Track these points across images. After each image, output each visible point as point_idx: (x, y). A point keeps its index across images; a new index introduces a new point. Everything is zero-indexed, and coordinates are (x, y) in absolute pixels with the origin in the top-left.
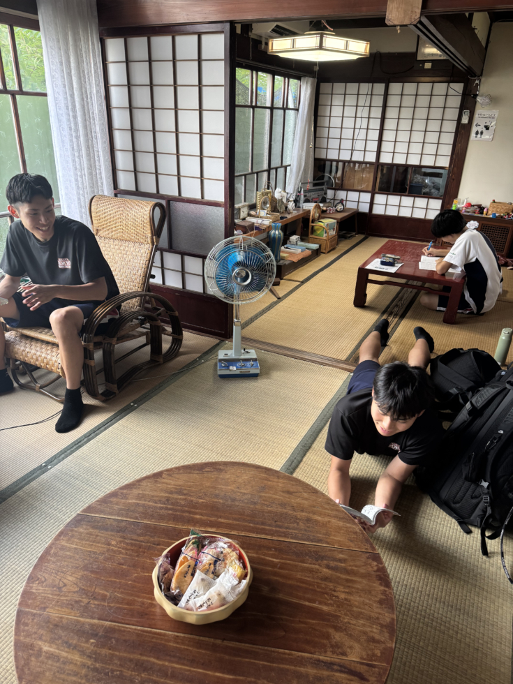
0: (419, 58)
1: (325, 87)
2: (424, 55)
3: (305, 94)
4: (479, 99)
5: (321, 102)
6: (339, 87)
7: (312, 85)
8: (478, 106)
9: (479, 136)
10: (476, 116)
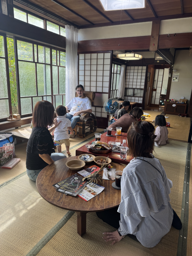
0: (156, 59)
1: (129, 68)
2: (157, 59)
3: (123, 70)
4: (173, 70)
5: (127, 72)
6: (132, 67)
7: (125, 67)
8: (173, 72)
9: (174, 80)
10: (173, 75)
